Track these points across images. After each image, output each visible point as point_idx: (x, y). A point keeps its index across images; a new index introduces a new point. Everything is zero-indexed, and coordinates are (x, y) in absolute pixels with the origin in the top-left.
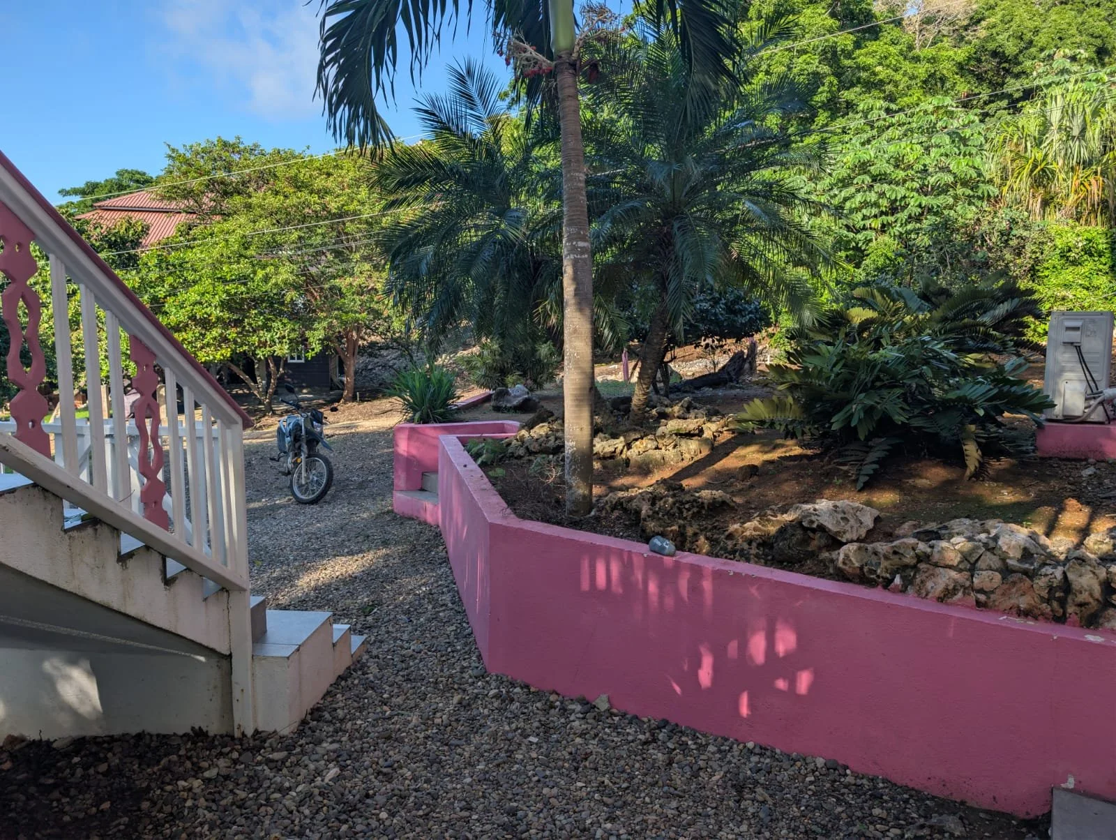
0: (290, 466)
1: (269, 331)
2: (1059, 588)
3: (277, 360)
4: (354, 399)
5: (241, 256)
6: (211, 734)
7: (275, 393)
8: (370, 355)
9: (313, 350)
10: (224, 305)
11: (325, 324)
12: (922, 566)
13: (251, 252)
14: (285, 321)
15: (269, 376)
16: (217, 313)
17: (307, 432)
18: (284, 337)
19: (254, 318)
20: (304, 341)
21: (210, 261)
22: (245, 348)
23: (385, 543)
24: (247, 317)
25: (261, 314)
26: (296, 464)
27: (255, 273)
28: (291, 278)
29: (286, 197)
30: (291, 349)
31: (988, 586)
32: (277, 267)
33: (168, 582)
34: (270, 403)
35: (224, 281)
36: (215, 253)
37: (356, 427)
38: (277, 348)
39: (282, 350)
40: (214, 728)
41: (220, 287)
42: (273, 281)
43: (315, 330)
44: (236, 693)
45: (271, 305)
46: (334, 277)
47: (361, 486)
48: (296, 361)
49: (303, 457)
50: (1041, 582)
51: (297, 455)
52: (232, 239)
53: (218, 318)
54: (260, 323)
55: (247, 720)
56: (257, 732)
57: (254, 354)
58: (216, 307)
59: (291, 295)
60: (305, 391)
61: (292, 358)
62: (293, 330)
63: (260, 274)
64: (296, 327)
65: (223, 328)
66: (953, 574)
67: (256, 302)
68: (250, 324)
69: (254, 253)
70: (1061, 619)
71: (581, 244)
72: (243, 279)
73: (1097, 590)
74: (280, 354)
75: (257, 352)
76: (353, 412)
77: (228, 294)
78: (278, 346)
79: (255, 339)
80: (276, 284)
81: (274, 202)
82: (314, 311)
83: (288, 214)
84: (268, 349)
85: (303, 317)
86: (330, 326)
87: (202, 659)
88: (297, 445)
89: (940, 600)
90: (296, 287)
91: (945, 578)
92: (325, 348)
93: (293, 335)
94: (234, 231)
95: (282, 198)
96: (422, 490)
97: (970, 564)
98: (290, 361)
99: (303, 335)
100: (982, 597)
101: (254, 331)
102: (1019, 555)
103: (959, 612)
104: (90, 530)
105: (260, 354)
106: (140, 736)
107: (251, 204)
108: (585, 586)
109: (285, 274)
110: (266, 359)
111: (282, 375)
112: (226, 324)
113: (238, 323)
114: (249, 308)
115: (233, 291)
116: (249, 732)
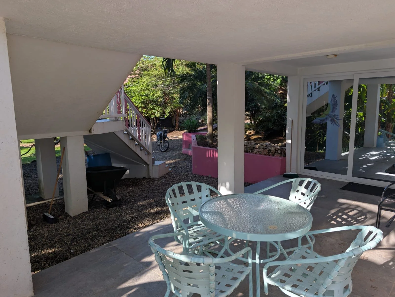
0: (159, 143)
1: (154, 110)
2: (269, 150)
3: (156, 118)
4: (178, 130)
5: (147, 89)
6: (146, 178)
7: (156, 128)
8: (184, 117)
9: (167, 115)
10: (142, 103)
11: (170, 107)
12: (254, 149)
13: (149, 88)
14: (159, 107)
15: (154, 123)
16: (140, 105)
17: (163, 135)
18: (158, 112)
19: (150, 106)
20: (164, 112)
21: (138, 90)
22: (148, 115)
23: (179, 158)
24: (148, 106)
25: (152, 105)
26: (161, 143)
27: (150, 93)
28: (160, 95)
29: (159, 71)
30: (161, 115)
31: (261, 151)
32: (156, 92)
33: (141, 150)
34: (155, 131)
35: (142, 96)
36: (140, 88)
37: (178, 137)
38: (156, 115)
39: (158, 115)
40: (146, 177)
41: (141, 98)
42: (155, 96)
43: (167, 109)
44: (150, 170)
45: (155, 102)
46: (173, 94)
47: (176, 149)
48: (162, 119)
49: (162, 141)
50: (267, 150)
51: (161, 141)
52: (144, 84)
53: (140, 106)
54: (152, 107)
55: (152, 176)
56: (153, 178)
57: (150, 117)
58: (140, 103)
59: (160, 100)
60: (165, 128)
61: (161, 118)
62: (161, 109)
63: (152, 94)
64: (162, 109)
65: (142, 109)
66: (257, 149)
67: (150, 101)
68: (149, 108)
69: (150, 88)
70: (269, 155)
71: (210, 95)
72: (147, 95)
73: (274, 151)
74: (157, 117)
75: (151, 116)
76: (178, 134)
77: (143, 99)
78: (157, 114)
79: (150, 112)
80: (156, 97)
81: (156, 72)
82: (167, 104)
83: (159, 76)
84: (154, 115)
85: (163, 106)
86: (172, 108)
87: (145, 165)
88: (161, 138)
89: (255, 154)
90: (162, 97)
91: (256, 150)
92: (170, 115)
93: (161, 111)
94: (145, 82)
95: (158, 71)
96: (189, 148)
97: (259, 148)
98: (160, 119)
99: (164, 111)
100: (260, 153)
101: (150, 110)
102: (265, 146)
103: (258, 155)
104: (132, 140)
105: (152, 117)
106: (135, 178)
107: (149, 74)
108: (207, 156)
109: (159, 94)
110: (153, 118)
111: (158, 123)
112: (142, 108)
113: (146, 107)
114: (149, 103)
115: (144, 99)
116: (152, 177)
